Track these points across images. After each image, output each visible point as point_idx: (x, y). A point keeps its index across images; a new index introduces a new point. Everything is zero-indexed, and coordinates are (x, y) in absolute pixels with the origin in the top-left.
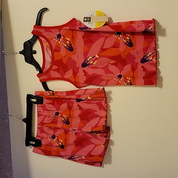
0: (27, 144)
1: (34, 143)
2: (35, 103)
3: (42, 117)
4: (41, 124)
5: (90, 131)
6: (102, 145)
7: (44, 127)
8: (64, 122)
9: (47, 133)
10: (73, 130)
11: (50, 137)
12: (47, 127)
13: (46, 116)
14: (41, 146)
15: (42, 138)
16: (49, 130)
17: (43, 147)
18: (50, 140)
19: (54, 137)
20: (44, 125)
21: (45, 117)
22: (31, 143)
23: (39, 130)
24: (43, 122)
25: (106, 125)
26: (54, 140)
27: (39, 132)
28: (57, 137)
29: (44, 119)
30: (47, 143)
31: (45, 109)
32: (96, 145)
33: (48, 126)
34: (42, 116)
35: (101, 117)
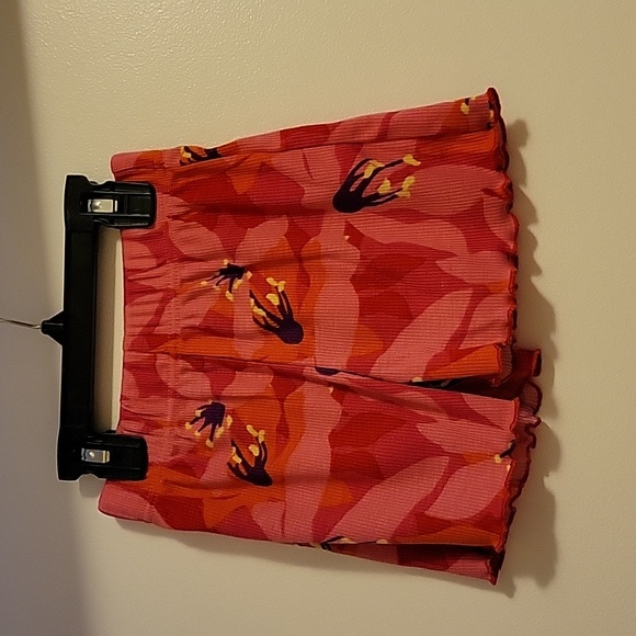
0: (70, 467)
1: (105, 457)
2: (109, 219)
3: (149, 304)
4: (146, 340)
5: (418, 379)
6: (498, 459)
7: (162, 360)
8: (267, 327)
9: (175, 395)
10: (321, 371)
11: (197, 419)
12: (176, 357)
13: (168, 295)
14: (142, 476)
15: (152, 425)
16: (187, 376)
17: (154, 481)
18: (197, 434)
19: (214, 415)
20: (161, 348)
21: (165, 301)
22: (91, 455)
23: (132, 379)
24: (159, 330)
25: (514, 341)
26: (220, 431)
27: (134, 393)
28: (233, 414)
29: (159, 312)
30: (176, 451)
31: (166, 253)
32: (458, 461)
33: (180, 351)
34: (147, 298)
35: (481, 293)
